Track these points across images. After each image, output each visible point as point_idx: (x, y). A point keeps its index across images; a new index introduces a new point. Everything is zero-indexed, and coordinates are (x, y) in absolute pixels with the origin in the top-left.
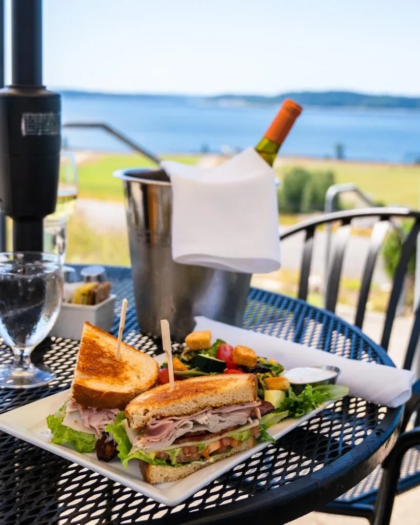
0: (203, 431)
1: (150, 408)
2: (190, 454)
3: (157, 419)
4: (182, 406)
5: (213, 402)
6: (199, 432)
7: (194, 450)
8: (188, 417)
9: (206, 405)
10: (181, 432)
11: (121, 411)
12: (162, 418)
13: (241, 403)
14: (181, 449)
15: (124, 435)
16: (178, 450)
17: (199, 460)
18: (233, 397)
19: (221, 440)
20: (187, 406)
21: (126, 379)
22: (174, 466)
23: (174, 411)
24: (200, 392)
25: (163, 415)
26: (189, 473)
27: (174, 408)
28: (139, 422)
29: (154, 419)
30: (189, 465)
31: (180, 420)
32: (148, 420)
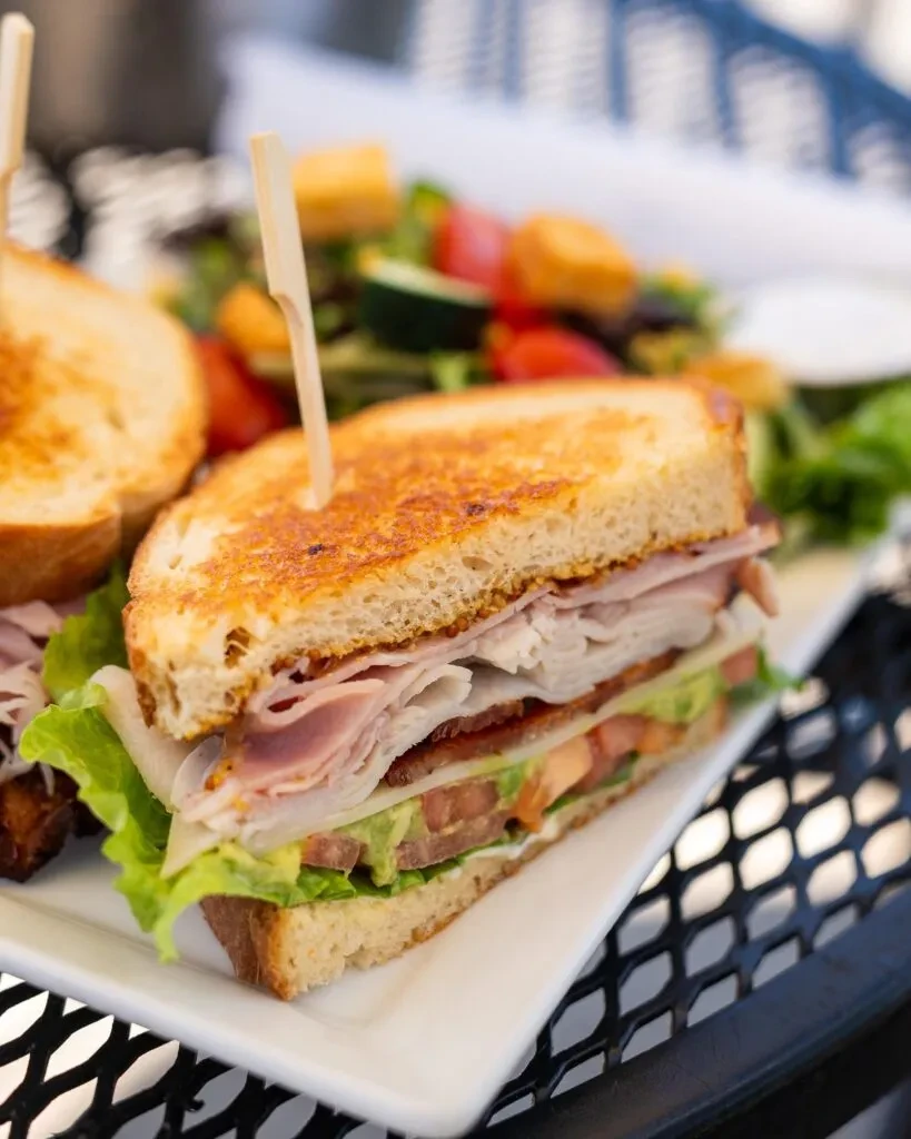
0: (514, 705)
1: (259, 626)
2: (460, 823)
3: (298, 678)
4: (412, 593)
5: (563, 559)
6: (495, 709)
7: (475, 799)
8: (446, 644)
9: (526, 575)
10: (414, 726)
11: (61, 614)
12: (322, 665)
13: (687, 544)
14: (419, 804)
15: (115, 756)
16: (403, 810)
17: (498, 843)
18: (652, 518)
19: (594, 734)
20: (435, 594)
21: (62, 439)
22: (386, 890)
23: (377, 623)
24: (496, 510)
25: (326, 653)
26: (454, 908)
27: (375, 611)
28: (208, 700)
29: (283, 679)
30: (455, 874)
31: (408, 665)
32: (255, 685)
